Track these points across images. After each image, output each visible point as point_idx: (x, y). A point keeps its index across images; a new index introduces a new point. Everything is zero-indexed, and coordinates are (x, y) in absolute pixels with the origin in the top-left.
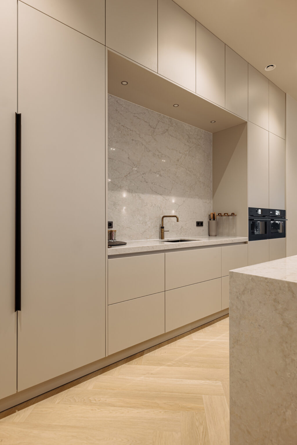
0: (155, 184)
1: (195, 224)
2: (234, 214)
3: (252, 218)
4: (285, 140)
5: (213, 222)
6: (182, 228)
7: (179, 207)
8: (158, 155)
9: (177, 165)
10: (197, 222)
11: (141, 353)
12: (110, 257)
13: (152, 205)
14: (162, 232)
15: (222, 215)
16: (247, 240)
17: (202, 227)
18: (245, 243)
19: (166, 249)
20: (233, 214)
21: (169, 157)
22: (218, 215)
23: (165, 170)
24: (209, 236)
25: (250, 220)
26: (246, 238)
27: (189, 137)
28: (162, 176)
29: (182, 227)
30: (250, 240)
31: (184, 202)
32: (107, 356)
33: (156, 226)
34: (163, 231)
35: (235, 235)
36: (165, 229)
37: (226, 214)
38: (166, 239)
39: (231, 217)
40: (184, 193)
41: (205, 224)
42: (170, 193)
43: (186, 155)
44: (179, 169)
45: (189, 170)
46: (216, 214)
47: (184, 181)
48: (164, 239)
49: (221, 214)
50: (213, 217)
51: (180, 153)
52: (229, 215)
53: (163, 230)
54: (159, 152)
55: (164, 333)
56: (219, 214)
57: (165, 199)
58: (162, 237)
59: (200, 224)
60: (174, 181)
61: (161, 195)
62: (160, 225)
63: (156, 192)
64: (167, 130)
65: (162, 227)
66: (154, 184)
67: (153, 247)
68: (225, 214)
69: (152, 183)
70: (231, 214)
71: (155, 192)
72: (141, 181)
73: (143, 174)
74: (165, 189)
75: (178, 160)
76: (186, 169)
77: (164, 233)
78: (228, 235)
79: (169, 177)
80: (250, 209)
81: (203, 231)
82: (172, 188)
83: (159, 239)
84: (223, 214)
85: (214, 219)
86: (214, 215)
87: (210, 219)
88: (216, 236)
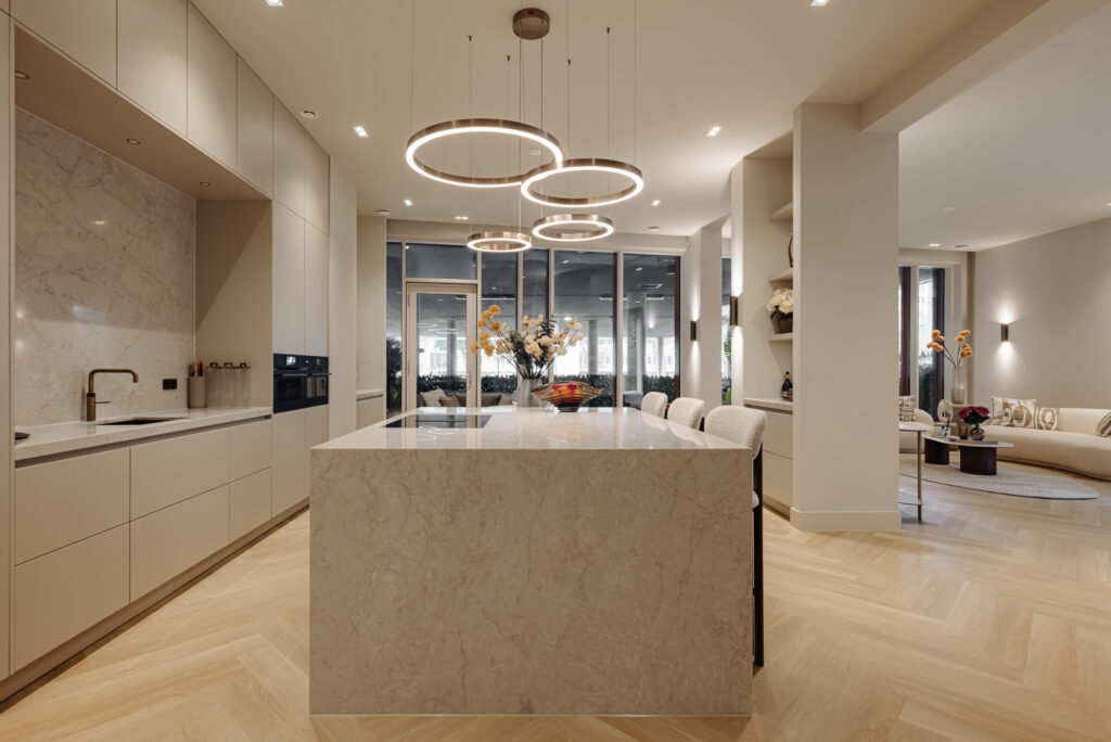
0: (72, 298)
1: (161, 385)
2: (246, 365)
3: (280, 372)
4: (328, 236)
5: (199, 381)
7: (125, 349)
8: (79, 234)
9: (121, 258)
10: (164, 380)
11: (80, 656)
12: (19, 464)
13: (64, 346)
14: (88, 406)
15: (219, 366)
16: (271, 412)
17: (173, 390)
18: (268, 417)
19: (132, 438)
20: (243, 366)
22: (209, 365)
23: (96, 268)
24: (189, 406)
25: (275, 376)
26: (269, 409)
27: (147, 200)
28: (86, 281)
29: (133, 393)
30: (276, 410)
31: (137, 338)
32: (12, 673)
33: (75, 393)
34: (92, 404)
35: (246, 404)
36: (98, 399)
37: (227, 365)
38: (100, 420)
39: (238, 371)
40: (137, 319)
41: (181, 385)
42: (107, 318)
43: (142, 239)
44: (126, 268)
45: (147, 272)
46: (206, 364)
47: (137, 294)
48: (95, 421)
49: (217, 364)
50: (197, 370)
51: (128, 233)
52: (234, 366)
53: (93, 401)
54: (82, 227)
55: (127, 603)
56: (212, 364)
57: (96, 332)
58: (89, 415)
59: (170, 384)
60: (114, 292)
61: (84, 322)
62: (84, 389)
64: (100, 180)
65: (91, 395)
66: (68, 297)
68: (225, 364)
69: (64, 295)
70: (239, 366)
72: (37, 291)
73: (43, 274)
74: (95, 310)
75: (124, 249)
76: (142, 268)
77: (94, 406)
78: (234, 405)
79: (104, 283)
80: (277, 357)
81: (176, 397)
82: (111, 309)
83: (80, 421)
84: (221, 365)
85: (201, 373)
86: (201, 365)
87: (192, 374)
88: (205, 406)
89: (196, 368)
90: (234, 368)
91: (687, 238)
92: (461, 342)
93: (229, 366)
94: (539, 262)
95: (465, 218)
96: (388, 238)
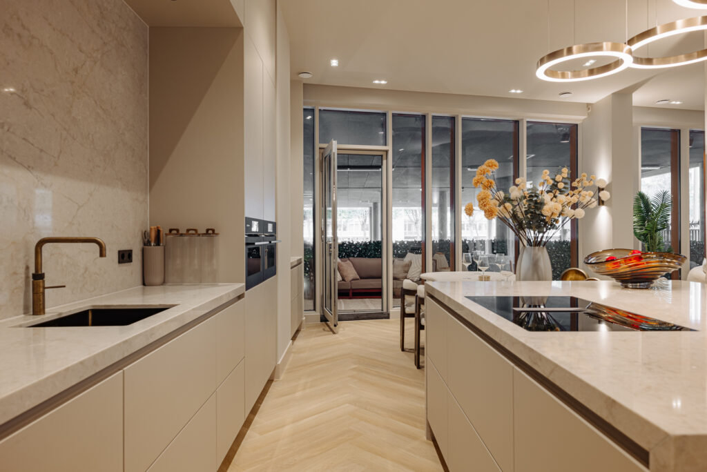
0: (11, 130)
1: (116, 257)
2: (213, 230)
3: (251, 240)
4: (276, 88)
5: (156, 252)
6: (85, 272)
7: (78, 210)
9: (72, 83)
10: (119, 252)
14: (35, 292)
15: (181, 232)
16: (244, 290)
17: (129, 264)
18: (240, 297)
19: (126, 354)
20: (211, 233)
21: (52, 54)
22: (168, 232)
23: (42, 91)
24: (144, 284)
25: (247, 245)
26: (241, 286)
27: (101, 13)
28: (31, 108)
29: (86, 269)
30: (247, 288)
31: (91, 194)
34: (41, 289)
36: (48, 282)
37: (190, 232)
38: (54, 309)
39: (204, 239)
40: (91, 170)
41: (136, 257)
42: (56, 165)
43: (95, 63)
44: (78, 99)
45: (101, 107)
46: (164, 231)
47: (91, 136)
48: (44, 313)
49: (177, 230)
50: (153, 239)
51: (81, 51)
52: (199, 232)
53: (41, 284)
56: (171, 230)
57: (42, 183)
58: (37, 306)
59: (125, 257)
60: (65, 129)
61: (29, 168)
62: (27, 268)
63: (14, 159)
65: (38, 276)
66: (8, 130)
67: (94, 360)
68: (188, 230)
70: (205, 232)
71: (10, 156)
74: (41, 151)
75: (76, 71)
76: (96, 102)
77: (43, 293)
79: (53, 115)
80: (246, 221)
81: (132, 274)
82: (61, 152)
83: (23, 315)
84: (183, 231)
85: (158, 242)
86: (158, 232)
87: (146, 243)
88: (164, 283)
89: (153, 235)
90: (199, 235)
91: (588, 105)
92: (330, 211)
93: (192, 232)
94: (444, 129)
95: (383, 82)
96: (305, 104)
